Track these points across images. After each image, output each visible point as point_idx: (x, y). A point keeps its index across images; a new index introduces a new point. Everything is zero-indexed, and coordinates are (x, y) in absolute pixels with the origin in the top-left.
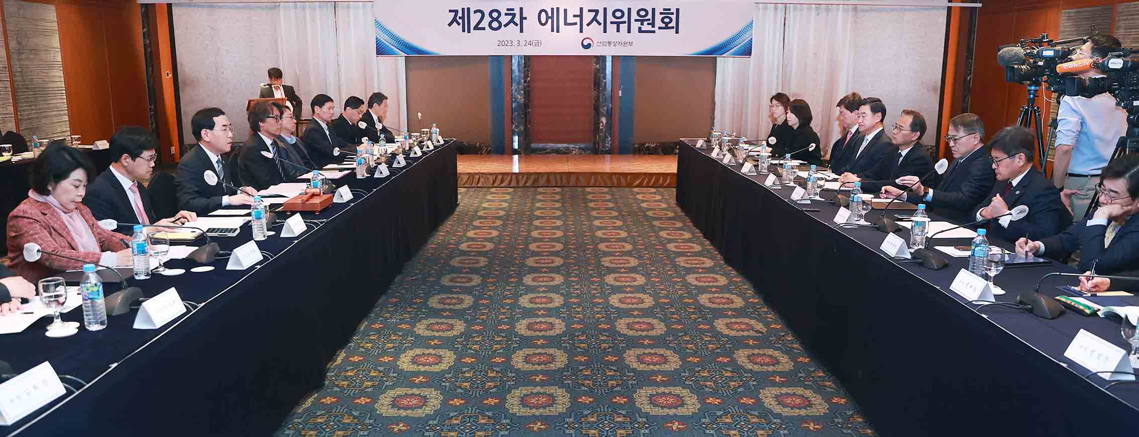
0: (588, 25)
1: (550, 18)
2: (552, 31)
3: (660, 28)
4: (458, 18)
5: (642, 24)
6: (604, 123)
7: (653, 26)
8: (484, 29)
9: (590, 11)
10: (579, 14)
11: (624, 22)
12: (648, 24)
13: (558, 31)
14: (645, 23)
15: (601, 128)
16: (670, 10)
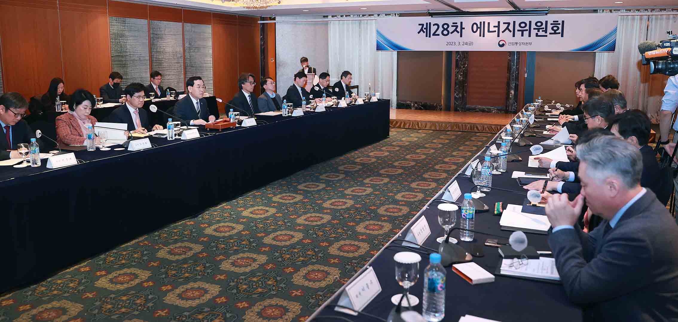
0: (503, 32)
1: (479, 28)
2: (480, 36)
3: (550, 34)
4: (423, 29)
5: (539, 31)
6: (513, 94)
7: (546, 32)
8: (438, 35)
9: (504, 23)
10: (497, 25)
11: (527, 30)
12: (543, 31)
13: (484, 36)
14: (541, 30)
15: (511, 97)
16: (558, 21)
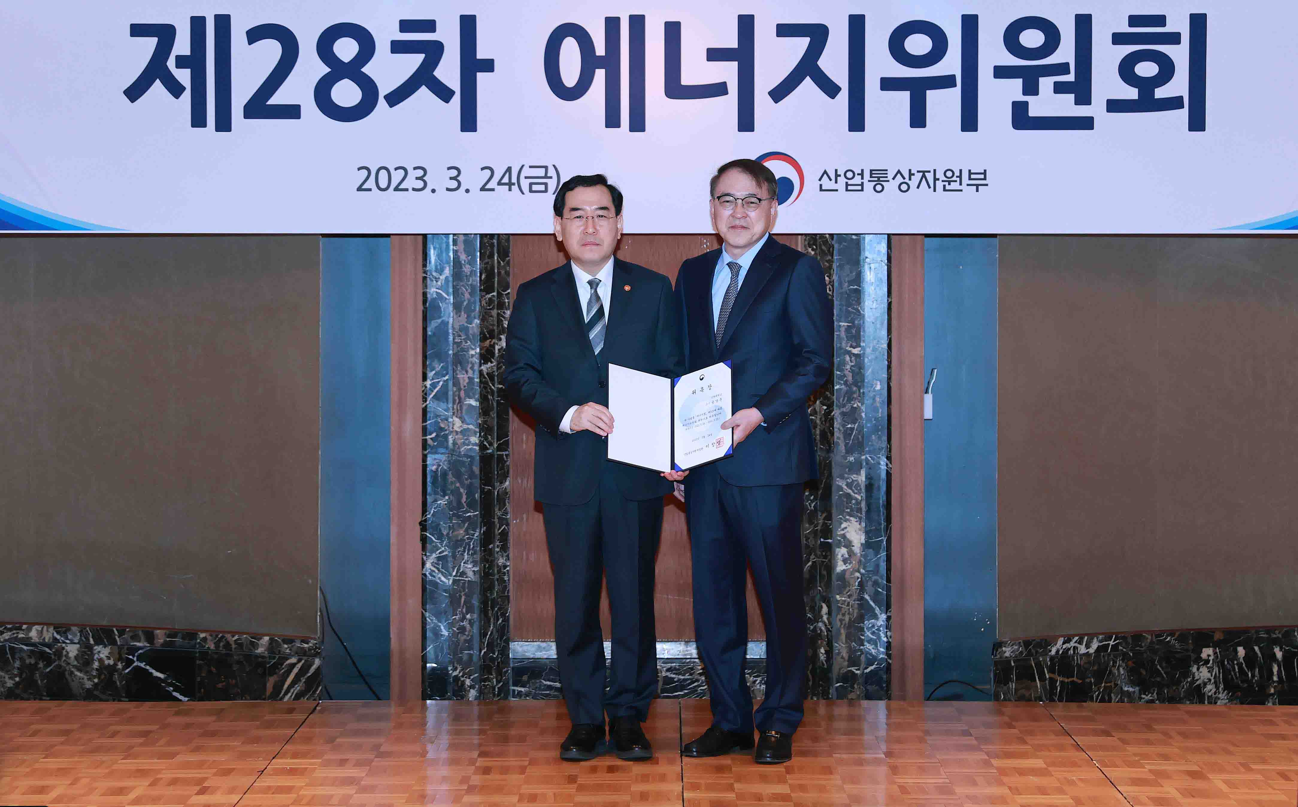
0: (778, 94)
1: (600, 62)
2: (612, 120)
3: (1114, 106)
4: (171, 63)
5: (1031, 89)
6: (857, 549)
7: (1084, 98)
8: (292, 112)
9: (784, 30)
10: (733, 43)
11: (946, 82)
12: (1059, 88)
13: (638, 124)
14: (1046, 83)
15: (840, 567)
16: (1160, 20)
